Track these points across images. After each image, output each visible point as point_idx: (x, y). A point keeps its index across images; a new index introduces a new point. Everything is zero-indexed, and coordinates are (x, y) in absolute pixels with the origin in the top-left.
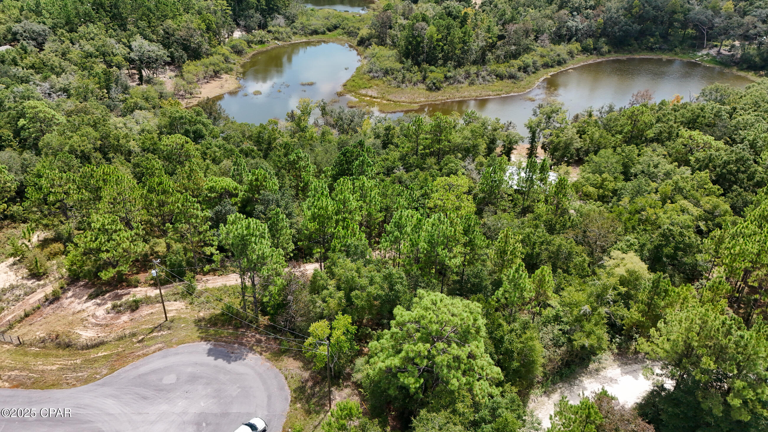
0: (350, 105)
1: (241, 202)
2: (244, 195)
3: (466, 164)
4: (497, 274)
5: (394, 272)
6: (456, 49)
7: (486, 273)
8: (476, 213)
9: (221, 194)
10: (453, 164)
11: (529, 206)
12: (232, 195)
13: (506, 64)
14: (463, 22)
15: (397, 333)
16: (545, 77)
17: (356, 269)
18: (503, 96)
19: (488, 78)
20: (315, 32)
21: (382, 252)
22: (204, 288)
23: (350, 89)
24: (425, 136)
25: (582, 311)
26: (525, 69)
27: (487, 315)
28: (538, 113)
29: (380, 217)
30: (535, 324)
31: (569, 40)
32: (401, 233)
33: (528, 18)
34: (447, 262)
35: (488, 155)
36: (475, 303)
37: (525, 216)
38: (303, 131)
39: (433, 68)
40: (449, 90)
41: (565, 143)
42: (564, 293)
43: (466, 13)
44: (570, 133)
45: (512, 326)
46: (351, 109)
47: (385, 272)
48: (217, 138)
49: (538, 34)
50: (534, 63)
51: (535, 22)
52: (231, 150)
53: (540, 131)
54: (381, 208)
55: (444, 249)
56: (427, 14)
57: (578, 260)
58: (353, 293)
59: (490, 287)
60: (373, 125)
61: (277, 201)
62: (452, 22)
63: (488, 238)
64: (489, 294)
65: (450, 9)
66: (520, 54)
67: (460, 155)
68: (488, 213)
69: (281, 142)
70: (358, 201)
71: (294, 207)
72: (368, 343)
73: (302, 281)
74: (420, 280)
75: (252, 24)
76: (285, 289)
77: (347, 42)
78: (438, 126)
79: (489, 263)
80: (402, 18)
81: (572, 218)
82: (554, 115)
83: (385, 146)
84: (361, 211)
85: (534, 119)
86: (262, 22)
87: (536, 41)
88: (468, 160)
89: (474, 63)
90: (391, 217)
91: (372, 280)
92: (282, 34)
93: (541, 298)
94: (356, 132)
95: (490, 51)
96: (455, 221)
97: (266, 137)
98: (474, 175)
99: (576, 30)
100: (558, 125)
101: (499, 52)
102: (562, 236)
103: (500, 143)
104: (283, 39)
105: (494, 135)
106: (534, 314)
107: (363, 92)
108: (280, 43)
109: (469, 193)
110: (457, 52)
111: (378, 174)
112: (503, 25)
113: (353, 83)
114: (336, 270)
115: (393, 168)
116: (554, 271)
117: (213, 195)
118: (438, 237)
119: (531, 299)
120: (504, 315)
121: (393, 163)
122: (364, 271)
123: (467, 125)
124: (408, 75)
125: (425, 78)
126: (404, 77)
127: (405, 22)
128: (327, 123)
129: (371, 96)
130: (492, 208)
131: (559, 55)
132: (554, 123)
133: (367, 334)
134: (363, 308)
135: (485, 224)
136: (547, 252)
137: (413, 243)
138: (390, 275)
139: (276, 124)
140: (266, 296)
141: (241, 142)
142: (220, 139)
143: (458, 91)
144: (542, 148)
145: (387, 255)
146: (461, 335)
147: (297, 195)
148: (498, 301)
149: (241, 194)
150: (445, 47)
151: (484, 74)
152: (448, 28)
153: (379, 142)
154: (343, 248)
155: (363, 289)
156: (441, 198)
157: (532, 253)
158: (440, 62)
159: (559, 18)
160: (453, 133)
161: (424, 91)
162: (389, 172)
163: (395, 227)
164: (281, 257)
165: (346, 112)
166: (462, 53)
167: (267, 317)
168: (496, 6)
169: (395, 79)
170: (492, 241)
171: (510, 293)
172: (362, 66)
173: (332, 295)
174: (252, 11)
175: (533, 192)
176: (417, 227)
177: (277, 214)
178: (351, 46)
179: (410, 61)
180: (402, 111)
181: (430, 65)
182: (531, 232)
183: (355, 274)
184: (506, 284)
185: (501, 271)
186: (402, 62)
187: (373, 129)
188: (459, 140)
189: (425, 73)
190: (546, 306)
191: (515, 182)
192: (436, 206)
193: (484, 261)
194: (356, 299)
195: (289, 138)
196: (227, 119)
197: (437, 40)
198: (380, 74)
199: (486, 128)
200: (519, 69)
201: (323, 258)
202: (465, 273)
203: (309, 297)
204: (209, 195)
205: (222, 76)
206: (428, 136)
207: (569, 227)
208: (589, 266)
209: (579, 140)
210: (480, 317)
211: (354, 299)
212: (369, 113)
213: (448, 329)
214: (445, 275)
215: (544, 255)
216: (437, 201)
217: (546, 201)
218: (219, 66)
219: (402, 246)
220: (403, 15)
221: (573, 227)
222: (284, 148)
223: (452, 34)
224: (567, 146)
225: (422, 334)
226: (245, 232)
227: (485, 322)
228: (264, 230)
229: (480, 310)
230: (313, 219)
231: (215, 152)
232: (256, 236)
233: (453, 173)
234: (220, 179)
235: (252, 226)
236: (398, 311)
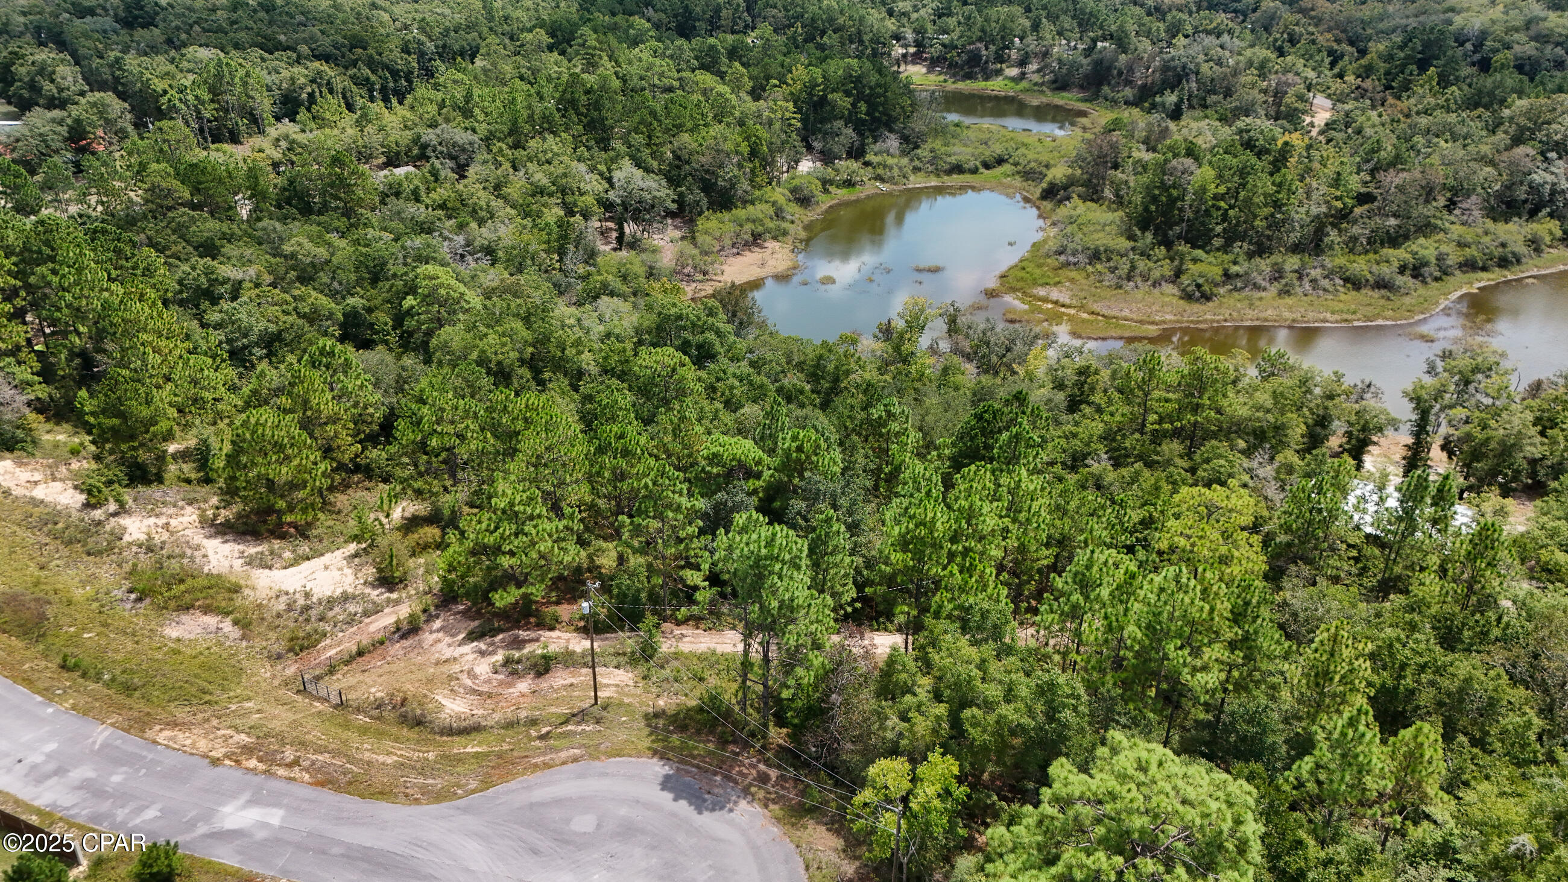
0: (1010, 316)
1: (766, 490)
2: (772, 476)
3: (1255, 464)
4: (1304, 724)
5: (1061, 680)
6: (1255, 216)
7: (1276, 716)
8: (1266, 577)
9: (731, 470)
10: (1222, 462)
11: (1399, 578)
12: (751, 474)
13: (1371, 256)
14: (1280, 161)
15: (1053, 818)
16: (1464, 291)
17: (978, 660)
18: (1356, 324)
19: (1325, 283)
20: (957, 169)
21: (1042, 632)
22: (673, 650)
23: (1014, 284)
24: (1164, 394)
25: (1513, 848)
26: (1416, 270)
27: (1269, 814)
28: (1440, 369)
29: (1045, 557)
30: (1388, 855)
31: (1533, 214)
32: (1087, 598)
33: (1435, 159)
34: (1186, 676)
35: (1308, 450)
36: (1242, 782)
37: (1385, 597)
38: (905, 361)
39: (1199, 253)
40: (1232, 301)
41: (1502, 442)
42: (1469, 796)
43: (1286, 143)
44: (1516, 421)
45: (1331, 850)
46: (1011, 326)
47: (1041, 676)
48: (738, 360)
49: (1456, 195)
50: (1440, 258)
51: (1450, 170)
52: (761, 386)
53: (1442, 409)
54: (1049, 537)
55: (1181, 648)
56: (1199, 141)
57: (1510, 721)
58: (967, 713)
59: (1284, 748)
60: (1053, 362)
61: (834, 496)
62: (1253, 160)
63: (1288, 637)
64: (1279, 765)
65: (1252, 133)
66: (1406, 238)
67: (1242, 444)
68: (1295, 581)
69: (859, 380)
70: (1001, 517)
71: (867, 512)
72: (987, 826)
73: (862, 666)
74: (1118, 708)
75: (836, 149)
76: (826, 676)
77: (1020, 190)
78: (1197, 376)
79: (1285, 694)
80: (1143, 147)
81: (1505, 619)
82: (1480, 376)
83: (1073, 406)
84: (1004, 539)
85: (1428, 380)
86: (856, 144)
87: (1450, 212)
88: (1259, 457)
89: (1296, 249)
90: (1070, 559)
91: (1010, 690)
92: (891, 168)
93: (1410, 798)
94: (1014, 373)
95: (1334, 225)
96: (1215, 588)
97: (831, 367)
98: (1271, 491)
99: (1553, 193)
100: (1488, 401)
101: (1356, 230)
102: (1476, 659)
103: (1339, 427)
104: (891, 180)
105: (1326, 408)
106: (1387, 830)
107: (1042, 292)
108: (884, 187)
109: (1254, 528)
110: (1257, 223)
111: (1052, 464)
112: (1372, 172)
113: (1022, 274)
114: (935, 657)
115: (1085, 456)
116: (1448, 737)
117: (715, 471)
118: (1171, 619)
119: (1381, 795)
120: (1310, 821)
121: (1088, 444)
122: (995, 668)
123: (1264, 379)
124: (1142, 265)
125: (1178, 273)
126: (1133, 268)
127: (1148, 157)
128: (956, 350)
129: (1056, 303)
130: (1306, 570)
131: (1503, 245)
132: (1478, 396)
133: (988, 806)
134: (985, 748)
135: (1285, 603)
136: (1433, 691)
137: (1110, 625)
138: (1052, 686)
139: (854, 342)
140: (788, 687)
141: (783, 372)
142: (745, 363)
143: (1251, 305)
144: (1443, 448)
145: (1052, 642)
146: (1200, 850)
147: (876, 487)
148: (1300, 785)
149: (767, 474)
150: (1231, 212)
151: (1316, 273)
152: (1243, 172)
153: (1061, 396)
154: (956, 613)
155: (988, 706)
156: (1187, 531)
157: (1396, 688)
158: (1217, 242)
159: (1511, 163)
160: (1231, 394)
161: (1175, 300)
162: (1076, 461)
163: (1075, 582)
164: (827, 612)
165: (998, 330)
166: (1269, 227)
167: (785, 730)
168: (1359, 132)
169: (1113, 270)
170: (1299, 645)
171: (1331, 772)
172: (1045, 241)
173: (923, 708)
174: (839, 124)
175: (1412, 547)
176: (1125, 590)
177: (828, 520)
178: (1027, 200)
179: (1149, 237)
180: (1121, 338)
181: (1194, 247)
182: (1398, 639)
183: (976, 673)
184: (1323, 751)
185: (1313, 718)
186: (1131, 237)
187: (1051, 370)
188: (1243, 412)
189: (1182, 263)
190: (1419, 817)
191: (1368, 519)
192: (1172, 549)
193: (1274, 687)
194: (974, 725)
195: (875, 373)
196: (762, 325)
197: (1215, 197)
198: (1082, 258)
199: (1309, 391)
200: (1402, 270)
201: (914, 627)
202: (1226, 708)
203: (873, 704)
204: (708, 468)
205: (766, 244)
206: (1171, 395)
207: (1497, 640)
208: (1540, 738)
209: (1538, 439)
210: (1250, 816)
211: (967, 726)
212: (1047, 336)
213: (1172, 830)
214: (1178, 706)
215: (1426, 697)
216: (1176, 539)
217: (1443, 572)
218: (763, 225)
219: (1085, 625)
220: (1146, 142)
221: (1506, 640)
222: (865, 392)
223: (1249, 186)
224: (1507, 450)
225: (1109, 831)
226: (764, 551)
227: (1263, 829)
228: (801, 551)
229: (1251, 802)
230: (903, 543)
231: (732, 388)
232: (784, 562)
233: (1218, 480)
234: (733, 440)
235: (778, 541)
236: (1061, 769)
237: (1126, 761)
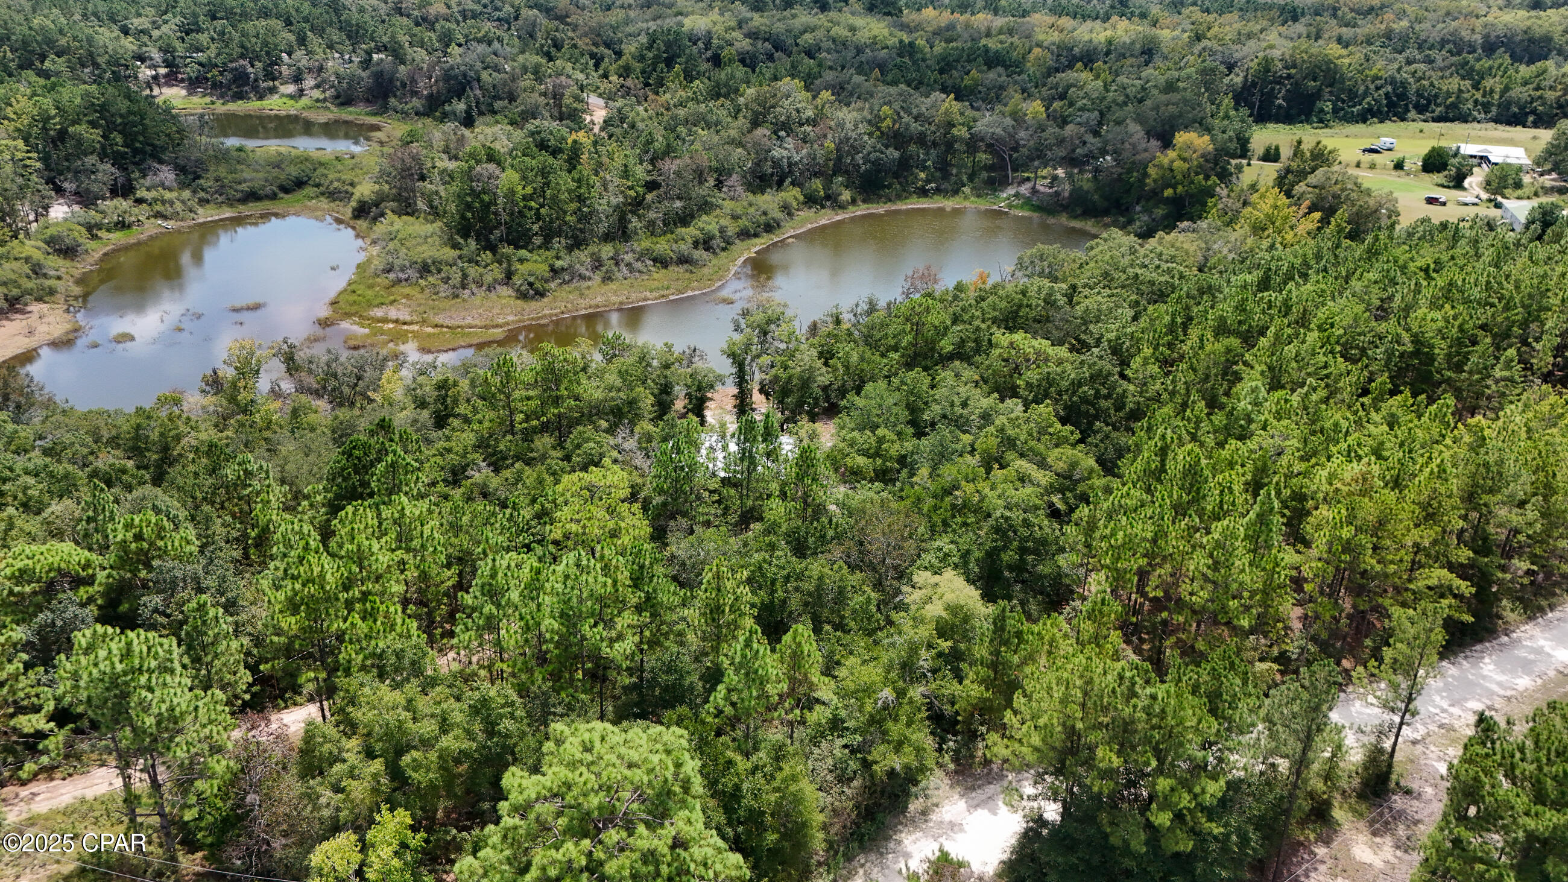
0: (352, 343)
1: (103, 595)
2: (109, 576)
3: (620, 441)
4: (711, 658)
5: (493, 693)
6: (565, 212)
7: (687, 658)
8: (653, 538)
9: (51, 584)
10: (592, 445)
11: (752, 509)
12: (78, 582)
13: (669, 236)
14: (573, 159)
15: (515, 828)
16: (745, 256)
17: (404, 703)
18: (672, 298)
19: (638, 265)
20: (252, 196)
21: (462, 652)
22: (24, 816)
23: (348, 309)
24: (524, 393)
25: (880, 702)
26: (706, 243)
27: (701, 747)
28: (743, 326)
29: (449, 577)
30: (797, 744)
31: (780, 184)
32: (498, 606)
33: (697, 146)
34: (605, 650)
35: (660, 417)
36: (674, 728)
37: (747, 529)
38: (245, 411)
39: (523, 253)
40: (564, 294)
41: (801, 378)
42: (843, 672)
43: (575, 142)
44: (807, 359)
45: (754, 758)
46: (355, 353)
47: (472, 696)
48: (26, 451)
49: (720, 175)
50: (722, 230)
51: (711, 154)
52: (66, 476)
53: (752, 360)
54: (449, 556)
55: (595, 625)
56: (497, 146)
57: (856, 601)
58: (406, 759)
59: (700, 684)
60: (409, 382)
61: (196, 579)
62: (551, 160)
63: (682, 585)
64: (699, 701)
65: (543, 135)
66: (693, 217)
67: (604, 424)
68: (678, 534)
69: (194, 443)
70: (393, 551)
71: (241, 588)
72: (452, 862)
73: (278, 754)
74: (552, 700)
75: (95, 188)
76: (235, 782)
77: (329, 212)
78: (550, 369)
79: (691, 637)
80: (445, 157)
81: (834, 520)
82: (773, 326)
83: (440, 421)
84: (402, 572)
85: (737, 337)
86: (120, 181)
87: (720, 190)
88: (622, 431)
89: (607, 238)
90: (474, 573)
91: (445, 720)
92: (172, 203)
93: (802, 690)
94: (371, 401)
95: (634, 213)
96: (614, 562)
97: (154, 436)
98: (639, 460)
99: (790, 165)
100: (783, 346)
101: (652, 215)
102: (822, 559)
103: (679, 391)
104: (175, 216)
105: (666, 377)
106: (791, 724)
107: (379, 313)
108: (170, 224)
109: (633, 497)
110: (568, 218)
111: (434, 484)
112: (653, 161)
113: (354, 297)
114: (357, 714)
115: (464, 468)
116: (817, 630)
117: (27, 589)
118: (581, 601)
119: (780, 696)
120: (734, 740)
121: (464, 456)
122: (423, 704)
123: (609, 361)
124: (473, 271)
125: (509, 275)
126: (465, 276)
127: (452, 165)
128: (302, 389)
129: (396, 321)
130: (684, 522)
131: (765, 213)
132: (776, 343)
133: (449, 843)
134: (432, 786)
135: (673, 556)
136: (798, 595)
137: (527, 624)
138: (485, 702)
139: (177, 402)
140: (190, 807)
141: (92, 453)
142: (37, 452)
143: (582, 294)
144: (761, 391)
145: (474, 659)
146: (653, 804)
147: (246, 556)
148: (719, 713)
149: (101, 576)
150: (543, 211)
151: (628, 257)
152: (544, 172)
153: (425, 414)
154: (369, 662)
155: (426, 744)
156: (576, 517)
157: (772, 602)
158: (537, 240)
159: (755, 144)
160: (584, 381)
161: (512, 301)
162: (456, 475)
163: (483, 594)
164: (219, 708)
165: (343, 359)
166: (579, 221)
167: (200, 855)
168: (633, 126)
169: (446, 280)
170: (692, 590)
171: (740, 691)
172: (369, 261)
173: (356, 772)
174: (91, 160)
175: (757, 481)
176: (534, 588)
177: (201, 607)
178: (339, 221)
179: (473, 244)
180: (470, 346)
181: (517, 247)
182: (765, 560)
183: (405, 715)
184: (732, 677)
185: (716, 649)
186: (455, 246)
187: (409, 390)
188: (598, 395)
189: (510, 265)
190: (810, 703)
191: (720, 465)
192: (567, 536)
193: (680, 634)
194: (415, 770)
195: (212, 432)
196: (49, 404)
197: (525, 198)
198: (412, 273)
199: (649, 365)
200: (696, 244)
201: (326, 691)
202: (646, 666)
203: (298, 788)
204: (17, 589)
205: (29, 309)
206: (531, 393)
207: (833, 539)
208: (879, 609)
209: (824, 369)
210: (687, 756)
211: (409, 772)
212: (396, 356)
213: (626, 795)
214: (604, 679)
215: (795, 603)
216: (568, 526)
217: (783, 495)
218: (19, 287)
219: (503, 632)
220: (446, 151)
221: (838, 537)
222: (208, 454)
223: (553, 185)
224: (806, 383)
225: (572, 819)
226: (119, 667)
227: (699, 763)
228: (170, 652)
229: (684, 743)
230: (293, 606)
231: (26, 488)
232: (150, 671)
233: (593, 462)
234: (43, 548)
235: (136, 649)
236: (514, 779)
237: (572, 748)
